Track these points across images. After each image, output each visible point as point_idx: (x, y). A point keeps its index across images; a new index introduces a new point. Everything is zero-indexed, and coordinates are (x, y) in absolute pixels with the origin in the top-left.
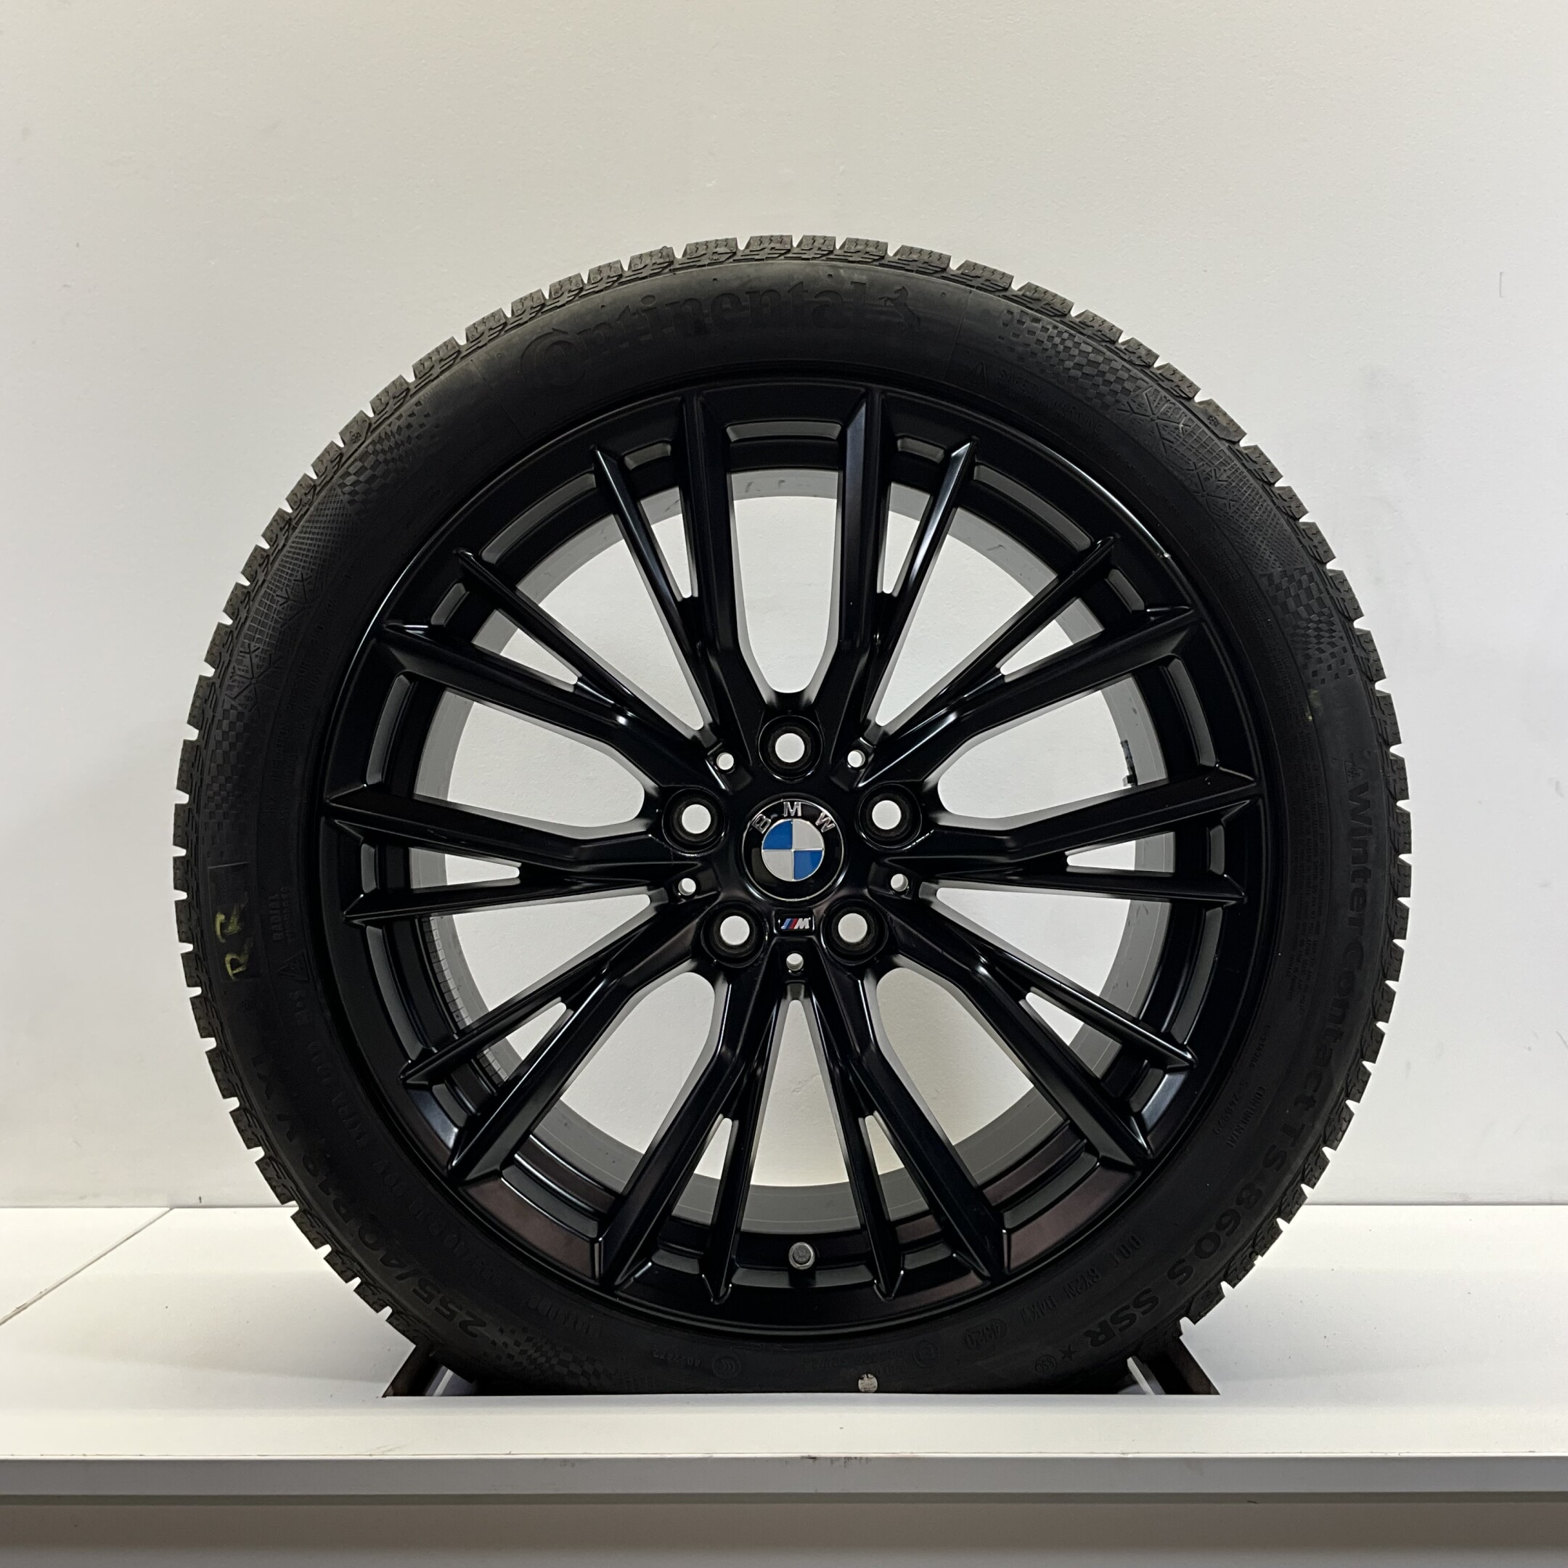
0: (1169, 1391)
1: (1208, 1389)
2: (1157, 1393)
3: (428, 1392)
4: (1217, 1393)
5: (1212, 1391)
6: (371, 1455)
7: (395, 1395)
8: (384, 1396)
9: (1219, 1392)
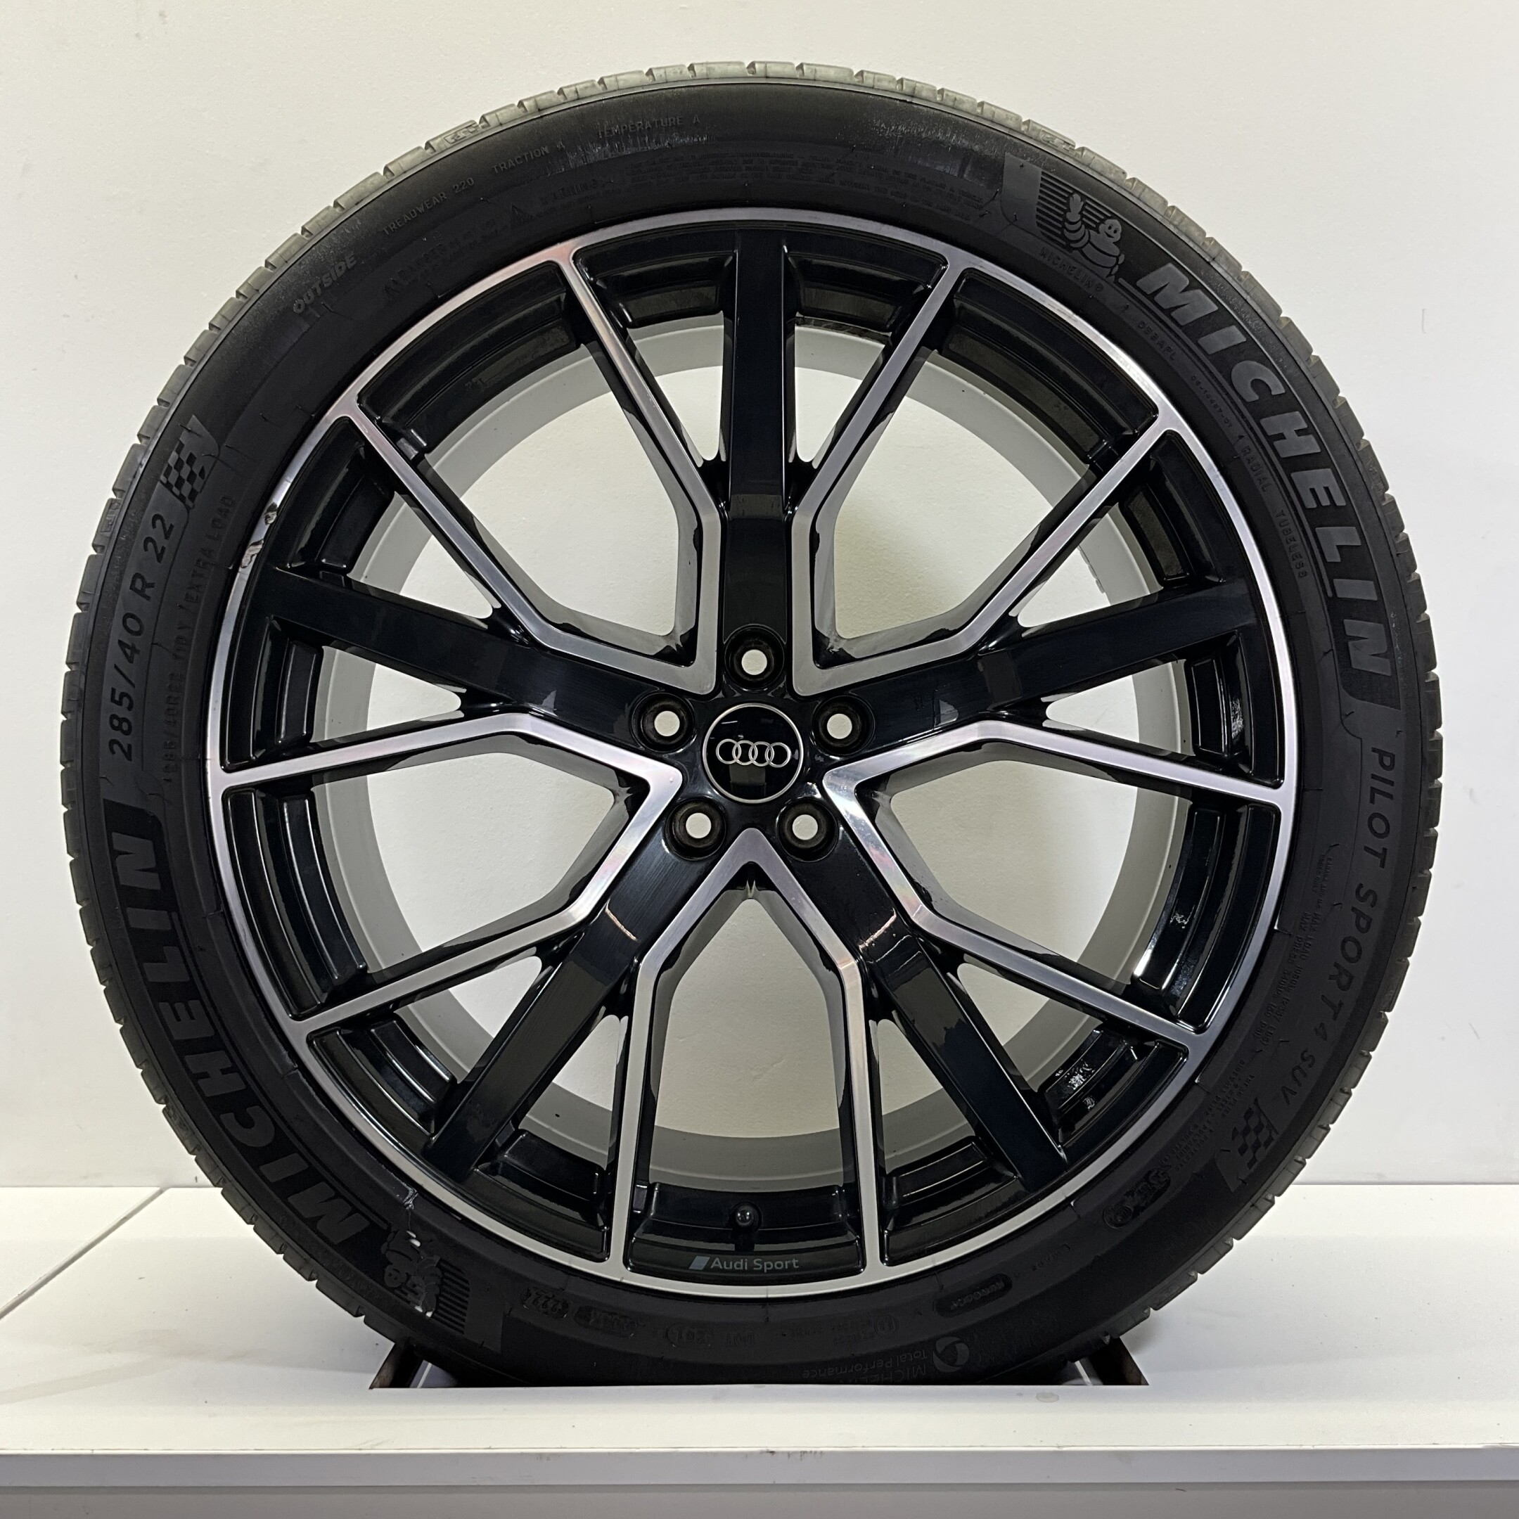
0: (1106, 1383)
1: (1138, 1380)
2: (1094, 1385)
3: (411, 1382)
4: (1147, 1384)
5: (1142, 1382)
6: (360, 1449)
7: (380, 1387)
8: (371, 1388)
9: (1148, 1382)
